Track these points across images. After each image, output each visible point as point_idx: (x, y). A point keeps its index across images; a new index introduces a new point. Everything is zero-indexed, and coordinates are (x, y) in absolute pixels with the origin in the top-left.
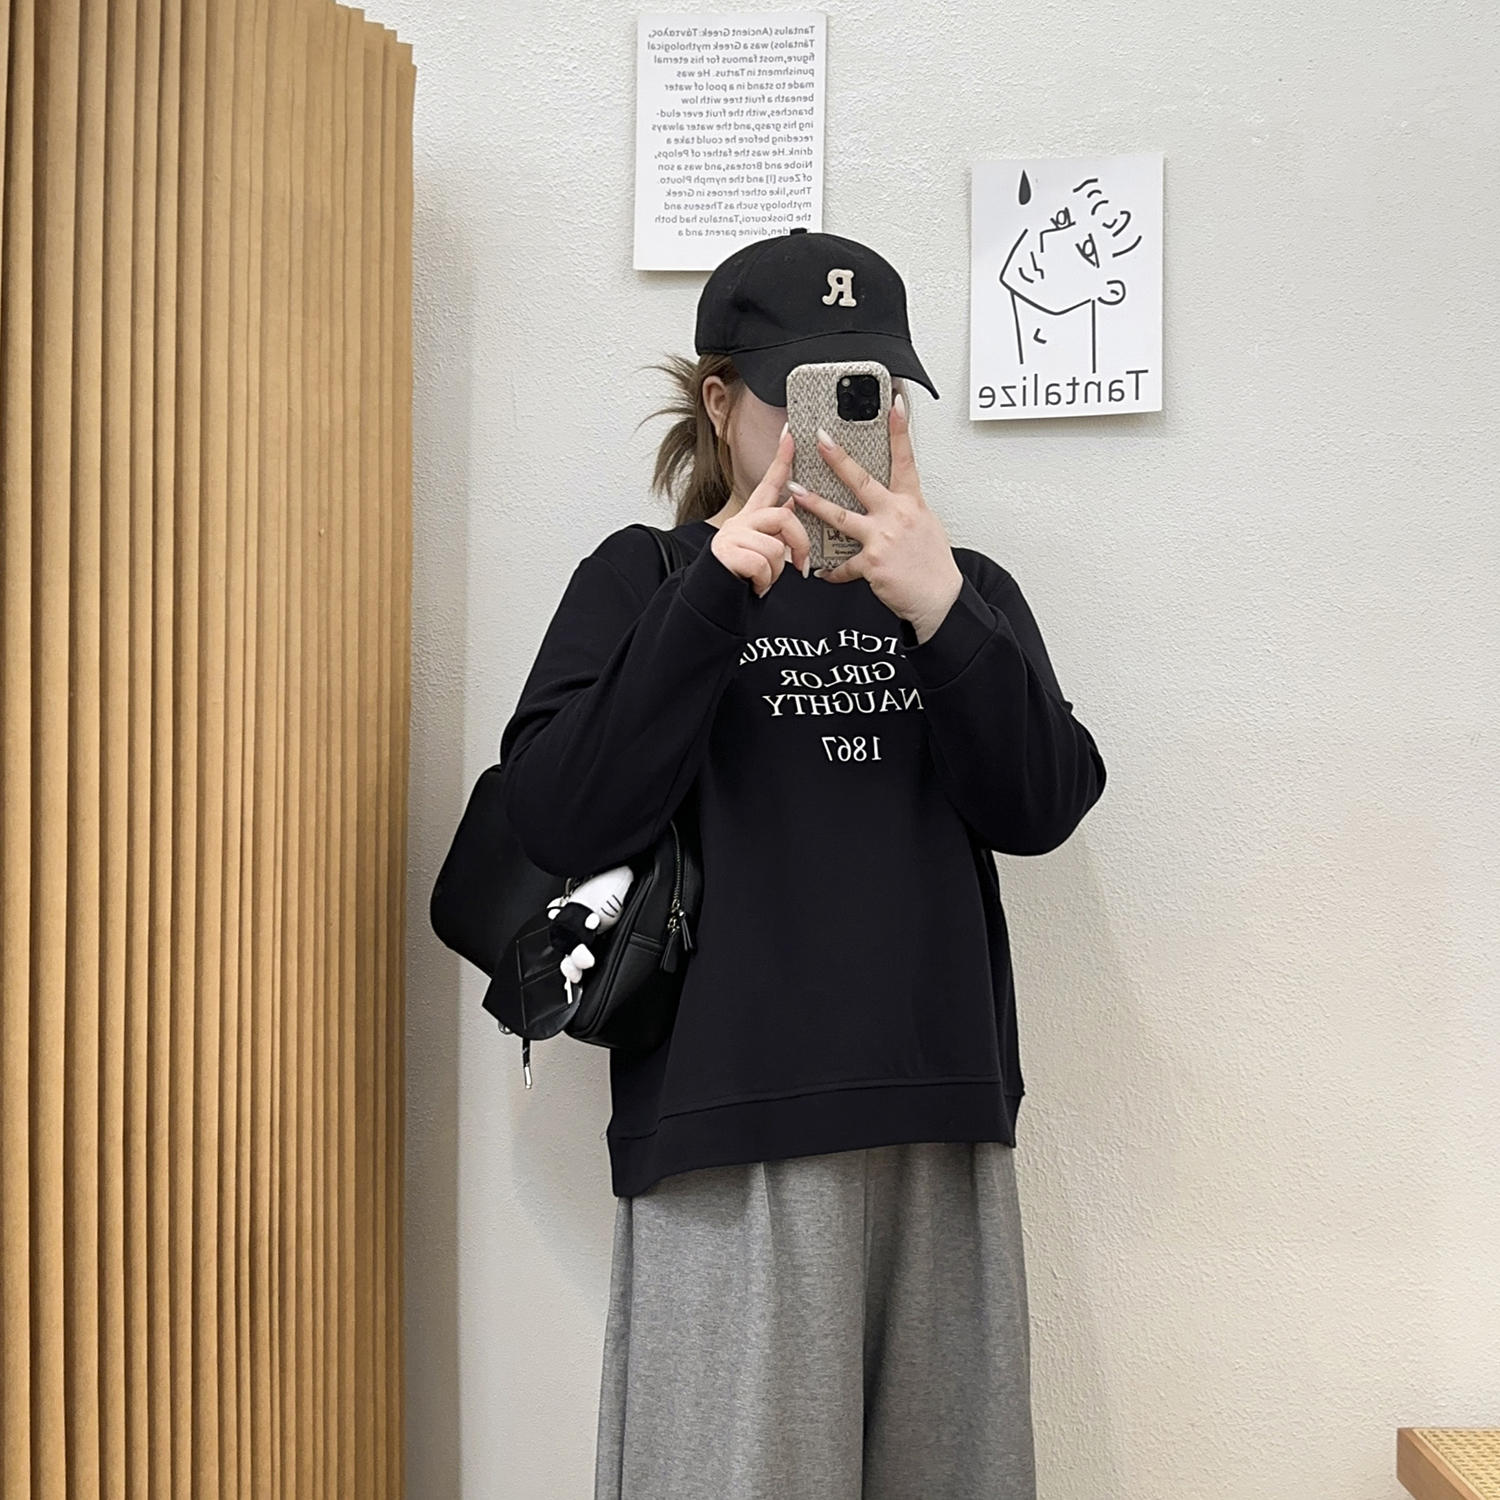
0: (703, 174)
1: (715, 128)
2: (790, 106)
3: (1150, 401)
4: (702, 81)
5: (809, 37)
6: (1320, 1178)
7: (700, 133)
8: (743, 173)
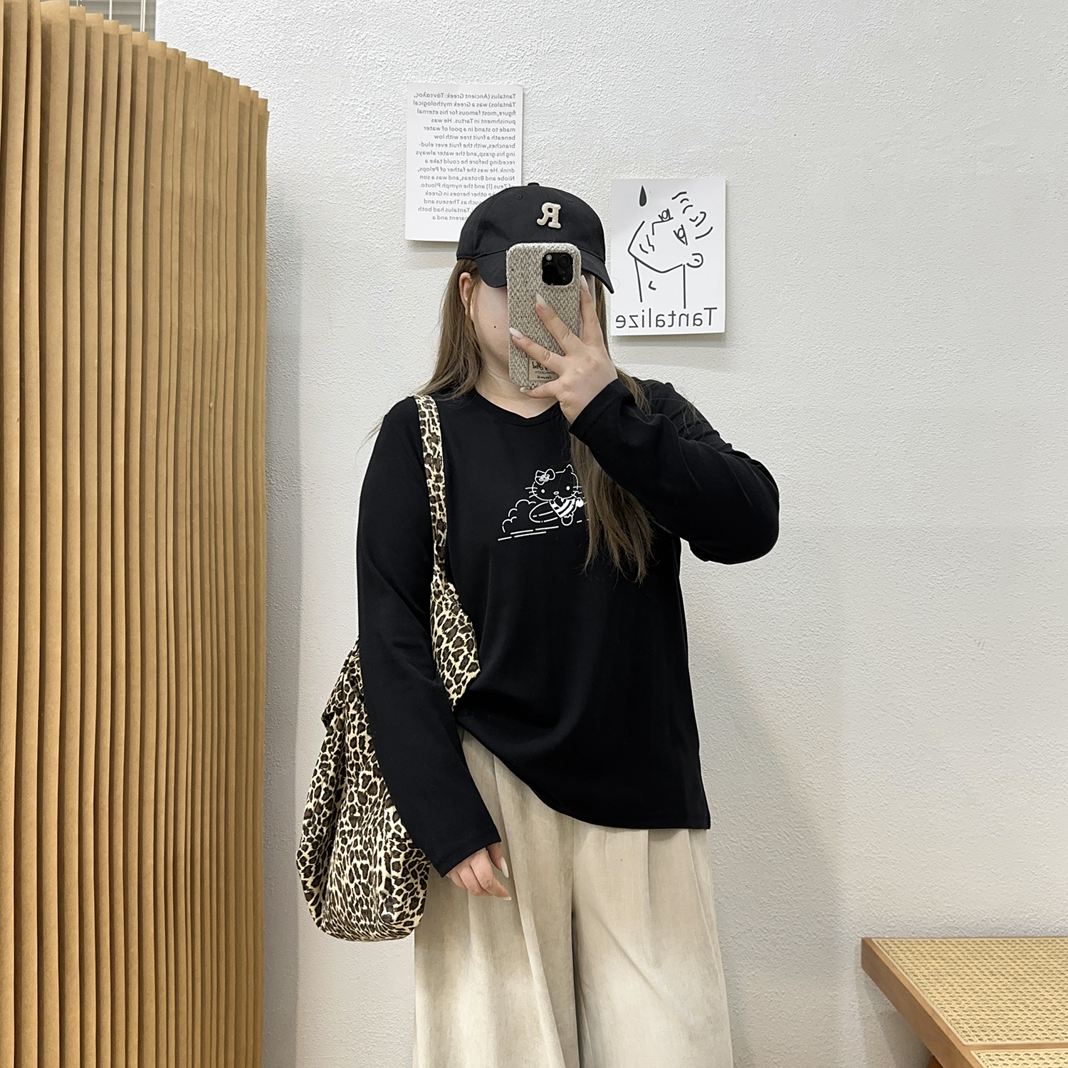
0: (448, 182)
1: (455, 154)
2: (501, 142)
3: (718, 327)
4: (447, 125)
5: (512, 100)
6: (818, 790)
7: (446, 157)
8: (472, 182)
